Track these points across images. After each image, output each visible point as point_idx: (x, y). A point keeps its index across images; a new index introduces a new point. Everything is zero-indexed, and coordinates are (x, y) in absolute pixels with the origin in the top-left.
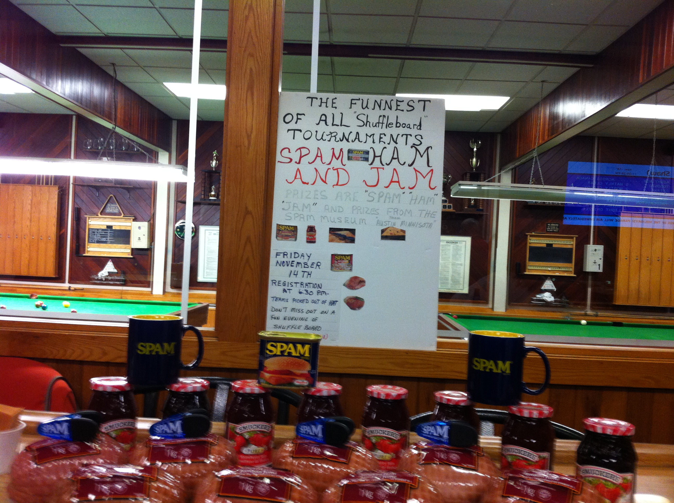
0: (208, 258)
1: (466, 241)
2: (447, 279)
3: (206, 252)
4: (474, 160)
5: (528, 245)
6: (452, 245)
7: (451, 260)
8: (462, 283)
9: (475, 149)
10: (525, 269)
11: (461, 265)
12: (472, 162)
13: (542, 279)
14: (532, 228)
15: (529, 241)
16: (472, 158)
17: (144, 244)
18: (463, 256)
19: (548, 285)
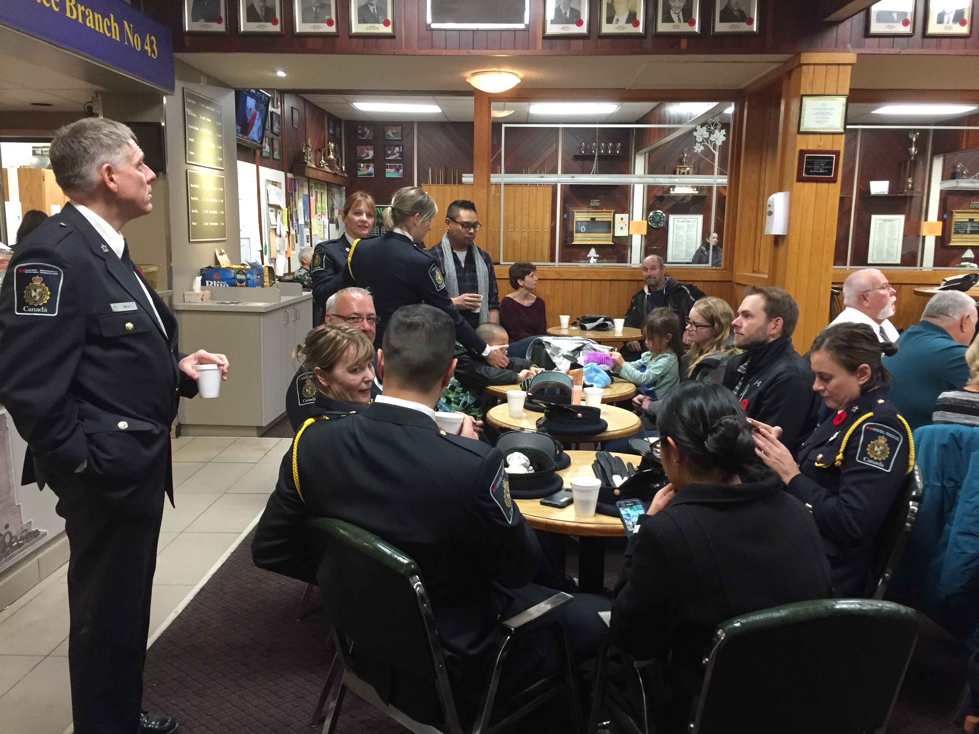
0: (676, 242)
1: (900, 219)
2: (882, 252)
3: (675, 237)
4: (913, 149)
5: (954, 220)
6: (888, 223)
7: (887, 235)
8: (895, 254)
9: (914, 139)
10: (949, 241)
11: (895, 239)
12: (911, 150)
13: (964, 248)
14: (959, 205)
15: (954, 217)
16: (911, 147)
17: (624, 233)
18: (897, 232)
19: (969, 254)
